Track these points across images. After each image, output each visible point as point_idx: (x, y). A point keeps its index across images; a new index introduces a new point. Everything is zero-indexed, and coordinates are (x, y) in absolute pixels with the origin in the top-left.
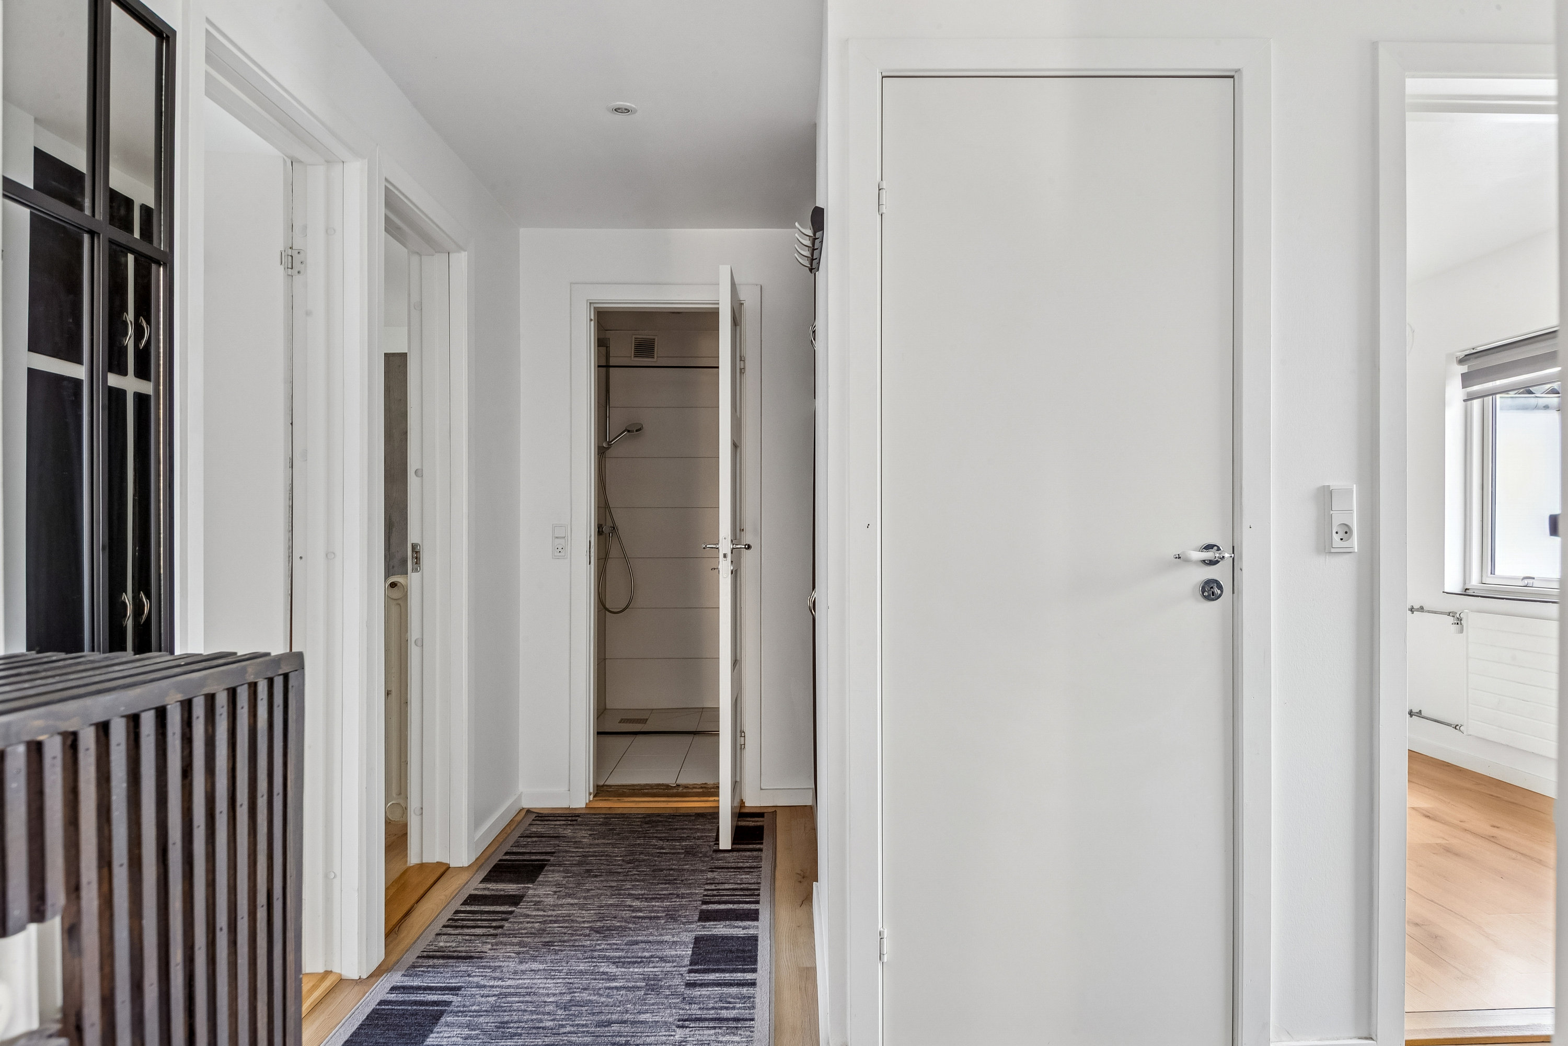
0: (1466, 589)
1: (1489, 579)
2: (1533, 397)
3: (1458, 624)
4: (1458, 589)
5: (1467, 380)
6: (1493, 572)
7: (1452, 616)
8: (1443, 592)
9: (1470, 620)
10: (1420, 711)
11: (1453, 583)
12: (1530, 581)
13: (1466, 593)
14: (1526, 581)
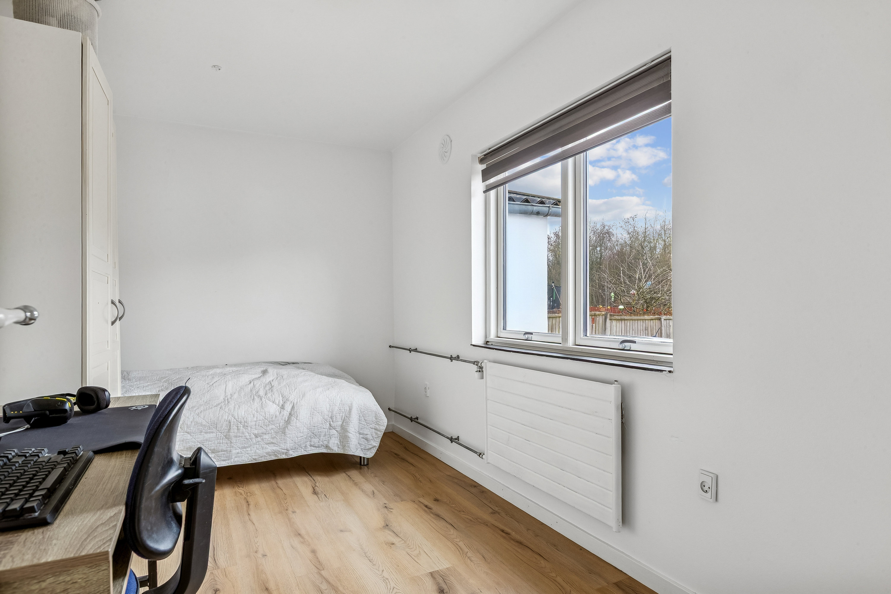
0: (487, 342)
1: (502, 334)
2: (530, 205)
3: (480, 371)
4: (481, 342)
5: (486, 174)
6: (504, 328)
7: (476, 365)
8: (471, 345)
9: (488, 367)
10: (458, 437)
11: (478, 338)
12: (530, 336)
13: (487, 345)
14: (527, 336)
